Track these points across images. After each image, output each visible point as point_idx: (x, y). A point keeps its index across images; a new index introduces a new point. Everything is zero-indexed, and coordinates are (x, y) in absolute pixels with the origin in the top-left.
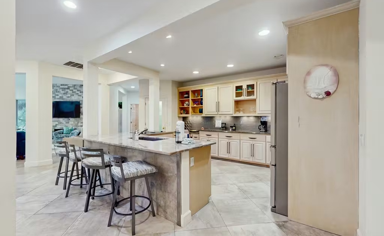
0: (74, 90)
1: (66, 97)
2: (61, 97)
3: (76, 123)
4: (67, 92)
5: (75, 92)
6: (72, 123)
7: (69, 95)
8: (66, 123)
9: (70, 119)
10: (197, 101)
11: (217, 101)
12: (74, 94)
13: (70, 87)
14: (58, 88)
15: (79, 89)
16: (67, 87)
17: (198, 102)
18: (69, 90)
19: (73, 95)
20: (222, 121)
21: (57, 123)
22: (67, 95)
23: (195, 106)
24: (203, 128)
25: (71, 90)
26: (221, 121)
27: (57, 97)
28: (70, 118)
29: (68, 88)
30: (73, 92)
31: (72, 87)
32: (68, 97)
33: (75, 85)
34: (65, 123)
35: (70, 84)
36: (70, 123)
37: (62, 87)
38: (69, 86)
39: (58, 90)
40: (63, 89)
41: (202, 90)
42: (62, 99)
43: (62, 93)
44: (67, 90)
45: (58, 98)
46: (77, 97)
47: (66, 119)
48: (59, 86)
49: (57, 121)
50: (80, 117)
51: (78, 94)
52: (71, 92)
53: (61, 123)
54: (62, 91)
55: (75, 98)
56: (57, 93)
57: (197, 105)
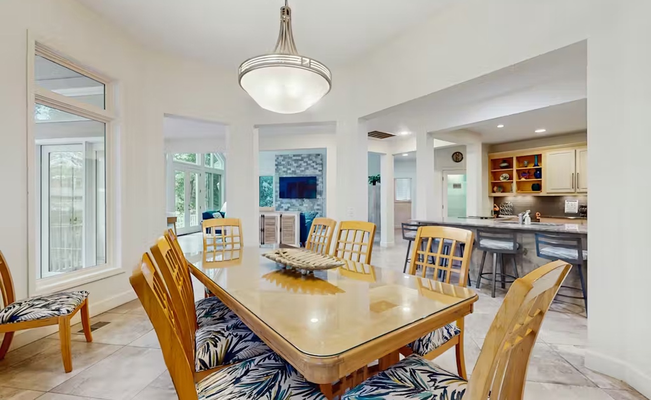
0: (309, 162)
1: (299, 171)
2: (294, 172)
3: (312, 205)
4: (301, 164)
5: (310, 164)
6: (307, 205)
7: (303, 169)
8: (300, 205)
9: (303, 201)
10: (527, 172)
11: (574, 172)
12: (309, 166)
13: (305, 158)
14: (289, 160)
15: (314, 159)
16: (300, 158)
17: (528, 174)
18: (302, 162)
19: (307, 168)
20: (579, 203)
21: (289, 205)
22: (301, 169)
23: (523, 179)
24: (538, 214)
25: (305, 162)
26: (577, 203)
27: (289, 171)
28: (304, 199)
29: (302, 160)
30: (308, 164)
31: (307, 157)
32: (302, 171)
33: (310, 155)
34: (298, 205)
35: (304, 153)
36: (304, 205)
37: (295, 158)
38: (303, 156)
39: (290, 163)
40: (296, 161)
41: (540, 155)
42: (295, 174)
43: (294, 167)
44: (300, 162)
45: (290, 173)
46: (313, 171)
47: (300, 200)
48: (291, 157)
49: (289, 203)
50: (316, 198)
51: (313, 166)
52: (305, 164)
53: (294, 205)
54: (295, 163)
55: (309, 173)
56: (289, 167)
57: (526, 178)
